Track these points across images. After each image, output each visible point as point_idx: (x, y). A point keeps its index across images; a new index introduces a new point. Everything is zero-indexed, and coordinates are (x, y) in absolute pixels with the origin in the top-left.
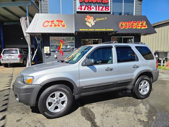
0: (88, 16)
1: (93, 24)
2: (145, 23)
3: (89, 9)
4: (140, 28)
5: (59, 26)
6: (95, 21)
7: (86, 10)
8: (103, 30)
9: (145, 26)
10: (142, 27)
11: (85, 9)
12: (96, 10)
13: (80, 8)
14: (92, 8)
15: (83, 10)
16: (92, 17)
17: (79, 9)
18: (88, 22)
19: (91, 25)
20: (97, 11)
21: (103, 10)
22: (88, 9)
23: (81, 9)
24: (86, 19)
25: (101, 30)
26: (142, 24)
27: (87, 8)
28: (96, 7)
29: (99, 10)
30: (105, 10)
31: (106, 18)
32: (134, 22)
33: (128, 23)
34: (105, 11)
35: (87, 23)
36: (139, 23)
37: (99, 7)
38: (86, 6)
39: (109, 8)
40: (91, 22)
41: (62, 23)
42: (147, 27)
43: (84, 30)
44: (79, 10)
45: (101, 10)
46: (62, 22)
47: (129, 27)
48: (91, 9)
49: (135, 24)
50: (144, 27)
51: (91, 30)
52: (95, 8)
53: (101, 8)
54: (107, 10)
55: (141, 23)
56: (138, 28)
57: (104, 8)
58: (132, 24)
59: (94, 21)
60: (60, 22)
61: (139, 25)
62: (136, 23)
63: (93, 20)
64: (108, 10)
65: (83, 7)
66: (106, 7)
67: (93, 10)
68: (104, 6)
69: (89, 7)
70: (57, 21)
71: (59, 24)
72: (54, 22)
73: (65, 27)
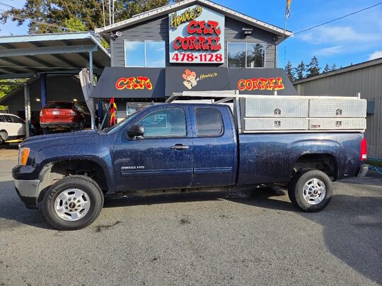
1: (195, 83)
2: (281, 81)
3: (190, 59)
4: (272, 89)
5: (141, 86)
6: (198, 79)
7: (185, 61)
9: (282, 87)
10: (275, 87)
11: (183, 60)
12: (201, 60)
13: (175, 57)
14: (194, 57)
15: (179, 61)
16: (194, 73)
17: (173, 59)
18: (187, 81)
19: (191, 85)
20: (203, 62)
21: (213, 61)
22: (188, 60)
23: (177, 59)
24: (184, 76)
26: (276, 83)
27: (186, 57)
28: (201, 56)
29: (205, 60)
30: (216, 60)
31: (216, 74)
32: (263, 80)
33: (253, 80)
34: (215, 62)
35: (185, 83)
36: (271, 80)
37: (205, 56)
38: (184, 55)
39: (223, 57)
40: (191, 81)
41: (146, 82)
42: (283, 88)
44: (174, 61)
45: (210, 60)
46: (146, 80)
47: (254, 87)
48: (193, 60)
49: (264, 82)
50: (279, 87)
52: (199, 57)
53: (208, 57)
54: (218, 60)
55: (274, 81)
56: (269, 89)
57: (214, 58)
58: (260, 83)
59: (196, 79)
60: (143, 81)
61: (271, 85)
62: (266, 81)
63: (194, 78)
64: (221, 60)
65: (180, 57)
66: (216, 56)
67: (197, 61)
68: (214, 54)
69: (190, 55)
70: (139, 79)
71: (142, 83)
72: (134, 80)
73: (151, 89)
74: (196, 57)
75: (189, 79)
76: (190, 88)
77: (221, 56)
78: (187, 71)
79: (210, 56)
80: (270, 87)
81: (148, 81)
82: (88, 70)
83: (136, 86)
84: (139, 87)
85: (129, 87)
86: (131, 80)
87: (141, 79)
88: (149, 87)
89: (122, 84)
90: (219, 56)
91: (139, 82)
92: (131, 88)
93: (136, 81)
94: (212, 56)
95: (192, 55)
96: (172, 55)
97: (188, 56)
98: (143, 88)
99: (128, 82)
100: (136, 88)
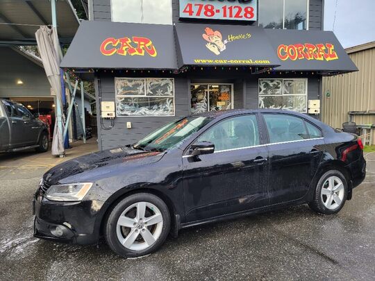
0: (207, 28)
1: (223, 48)
2: (333, 48)
3: (209, 13)
4: (322, 59)
5: (140, 51)
6: (226, 42)
7: (202, 16)
8: (248, 62)
10: (327, 56)
11: (198, 14)
12: (225, 15)
13: (188, 9)
14: (214, 10)
15: (194, 16)
16: (218, 33)
17: (185, 11)
18: (212, 43)
19: (219, 50)
20: (228, 18)
21: (241, 17)
22: (206, 13)
23: (191, 12)
24: (204, 35)
25: (244, 62)
26: (326, 51)
27: (203, 10)
28: (225, 8)
29: (231, 16)
31: (249, 36)
32: (309, 46)
33: (297, 46)
34: (244, 19)
35: (209, 46)
37: (231, 8)
38: (201, 7)
39: (255, 12)
40: (216, 44)
41: (147, 45)
42: (337, 58)
43: (204, 62)
44: (186, 15)
45: (237, 15)
46: (146, 42)
47: (300, 56)
48: (213, 14)
51: (221, 62)
52: (222, 11)
53: (235, 11)
54: (249, 15)
55: (324, 48)
56: (318, 59)
57: (243, 13)
58: (306, 50)
60: (142, 43)
61: (321, 53)
62: (314, 48)
63: (220, 39)
64: (252, 16)
65: (195, 9)
66: (246, 9)
67: (218, 16)
68: (243, 6)
69: (210, 8)
70: (135, 40)
71: (141, 47)
72: (128, 42)
73: (155, 55)
74: (218, 11)
76: (218, 53)
77: (252, 9)
78: (208, 30)
79: (237, 9)
80: (320, 56)
81: (151, 43)
82: (50, 28)
84: (137, 53)
86: (124, 41)
87: (140, 41)
88: (153, 53)
89: (110, 47)
90: (249, 10)
91: (135, 46)
92: (125, 54)
93: (132, 44)
94: (240, 10)
95: (213, 7)
96: (183, 6)
97: (206, 7)
98: (143, 54)
99: (119, 44)
100: (132, 54)
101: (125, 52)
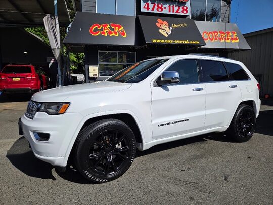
0: (159, 19)
2: (236, 34)
3: (160, 10)
4: (229, 41)
5: (116, 33)
6: (171, 28)
7: (155, 11)
8: (186, 42)
10: (232, 40)
11: (153, 10)
12: (170, 11)
13: (146, 6)
14: (163, 7)
15: (150, 11)
16: (166, 22)
17: (144, 7)
18: (162, 29)
19: (167, 34)
20: (171, 13)
21: (180, 12)
22: (157, 9)
23: (148, 8)
24: (157, 24)
25: (183, 42)
26: (232, 36)
27: (156, 7)
28: (170, 6)
29: (173, 12)
30: (182, 12)
31: (186, 25)
32: (221, 33)
34: (182, 14)
35: (161, 31)
36: (228, 33)
37: (173, 7)
38: (155, 4)
39: (188, 10)
40: (165, 30)
41: (120, 29)
42: (238, 41)
43: (158, 41)
44: (145, 10)
45: (177, 12)
46: (120, 27)
47: (216, 39)
48: (162, 10)
49: (222, 35)
51: (169, 41)
52: (168, 8)
53: (176, 8)
54: (185, 12)
56: (227, 41)
57: (181, 10)
59: (169, 28)
60: (117, 28)
62: (224, 34)
63: (167, 27)
64: (187, 12)
65: (151, 6)
66: (183, 8)
67: (166, 11)
69: (160, 5)
70: (113, 26)
71: (116, 31)
72: (107, 27)
73: (125, 36)
74: (165, 8)
75: (163, 28)
76: (167, 36)
77: (187, 8)
78: (159, 20)
80: (228, 39)
81: (122, 28)
83: (111, 33)
84: (114, 35)
85: (104, 33)
86: (105, 26)
87: (115, 26)
88: (124, 34)
89: (96, 30)
90: (185, 8)
91: (112, 30)
92: (106, 35)
93: (110, 28)
94: (179, 8)
96: (143, 4)
97: (158, 6)
98: (117, 35)
99: (102, 28)
100: (111, 35)
101: (106, 34)
